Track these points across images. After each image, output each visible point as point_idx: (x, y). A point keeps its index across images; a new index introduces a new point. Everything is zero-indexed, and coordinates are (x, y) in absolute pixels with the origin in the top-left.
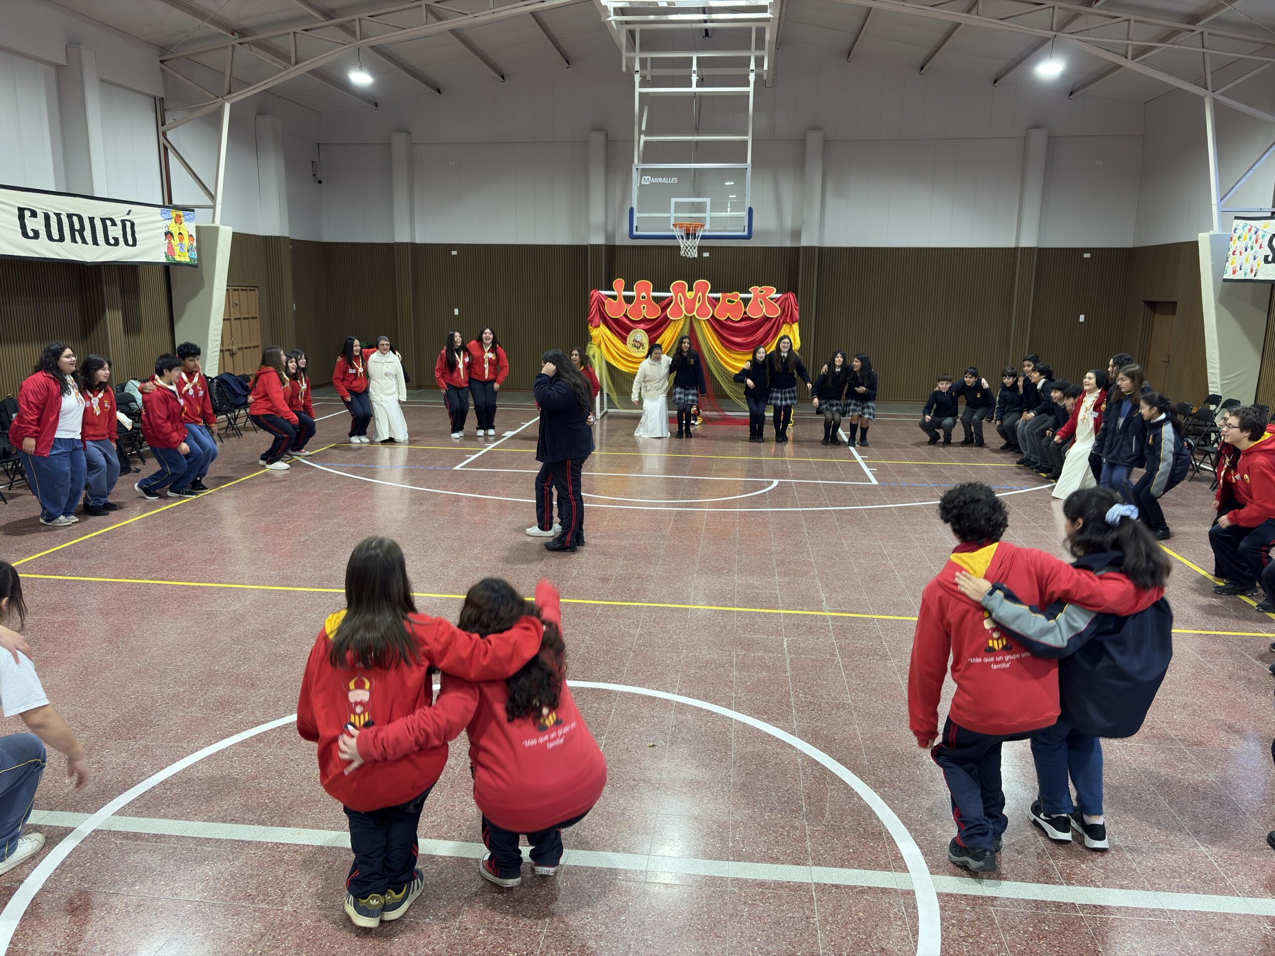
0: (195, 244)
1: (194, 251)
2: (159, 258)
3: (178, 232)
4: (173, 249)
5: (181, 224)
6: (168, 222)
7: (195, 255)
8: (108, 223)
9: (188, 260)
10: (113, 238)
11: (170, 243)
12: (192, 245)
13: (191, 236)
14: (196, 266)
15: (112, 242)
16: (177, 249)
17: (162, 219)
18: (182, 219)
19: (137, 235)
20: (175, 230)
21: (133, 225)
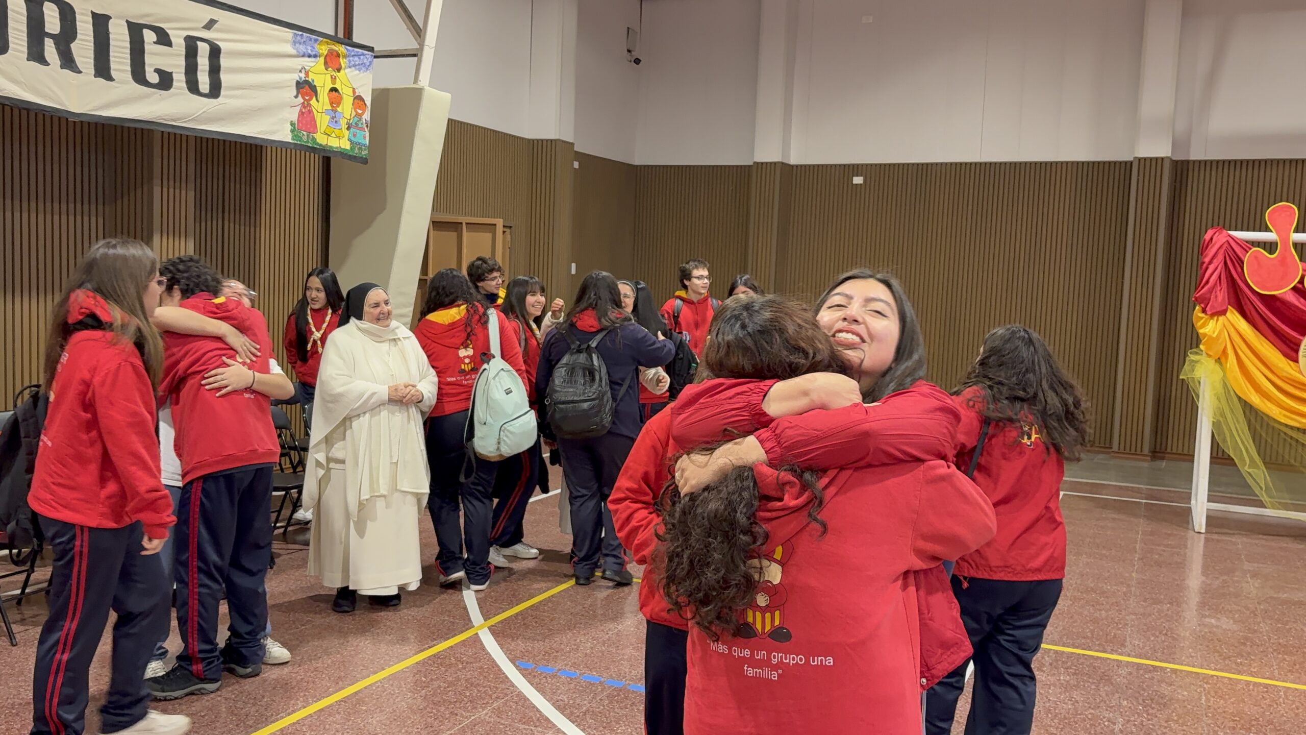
0: (367, 116)
1: (362, 129)
2: (274, 133)
3: (330, 86)
4: (313, 120)
5: (339, 70)
6: (307, 62)
7: (364, 138)
8: (149, 36)
9: (345, 145)
10: (158, 71)
11: (306, 106)
12: (359, 116)
13: (358, 99)
14: (364, 161)
15: (153, 78)
16: (322, 121)
17: (294, 52)
18: (343, 62)
19: (224, 77)
20: (322, 80)
21: (215, 52)
